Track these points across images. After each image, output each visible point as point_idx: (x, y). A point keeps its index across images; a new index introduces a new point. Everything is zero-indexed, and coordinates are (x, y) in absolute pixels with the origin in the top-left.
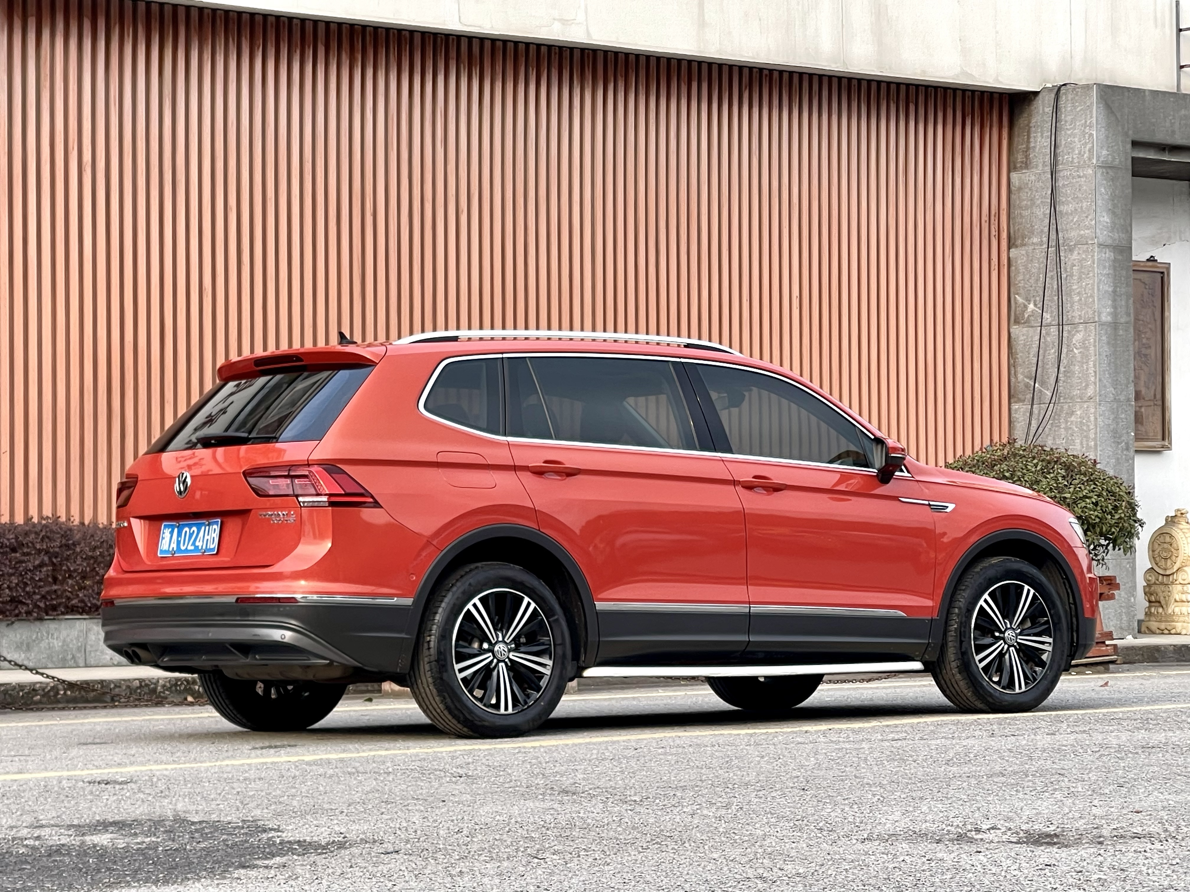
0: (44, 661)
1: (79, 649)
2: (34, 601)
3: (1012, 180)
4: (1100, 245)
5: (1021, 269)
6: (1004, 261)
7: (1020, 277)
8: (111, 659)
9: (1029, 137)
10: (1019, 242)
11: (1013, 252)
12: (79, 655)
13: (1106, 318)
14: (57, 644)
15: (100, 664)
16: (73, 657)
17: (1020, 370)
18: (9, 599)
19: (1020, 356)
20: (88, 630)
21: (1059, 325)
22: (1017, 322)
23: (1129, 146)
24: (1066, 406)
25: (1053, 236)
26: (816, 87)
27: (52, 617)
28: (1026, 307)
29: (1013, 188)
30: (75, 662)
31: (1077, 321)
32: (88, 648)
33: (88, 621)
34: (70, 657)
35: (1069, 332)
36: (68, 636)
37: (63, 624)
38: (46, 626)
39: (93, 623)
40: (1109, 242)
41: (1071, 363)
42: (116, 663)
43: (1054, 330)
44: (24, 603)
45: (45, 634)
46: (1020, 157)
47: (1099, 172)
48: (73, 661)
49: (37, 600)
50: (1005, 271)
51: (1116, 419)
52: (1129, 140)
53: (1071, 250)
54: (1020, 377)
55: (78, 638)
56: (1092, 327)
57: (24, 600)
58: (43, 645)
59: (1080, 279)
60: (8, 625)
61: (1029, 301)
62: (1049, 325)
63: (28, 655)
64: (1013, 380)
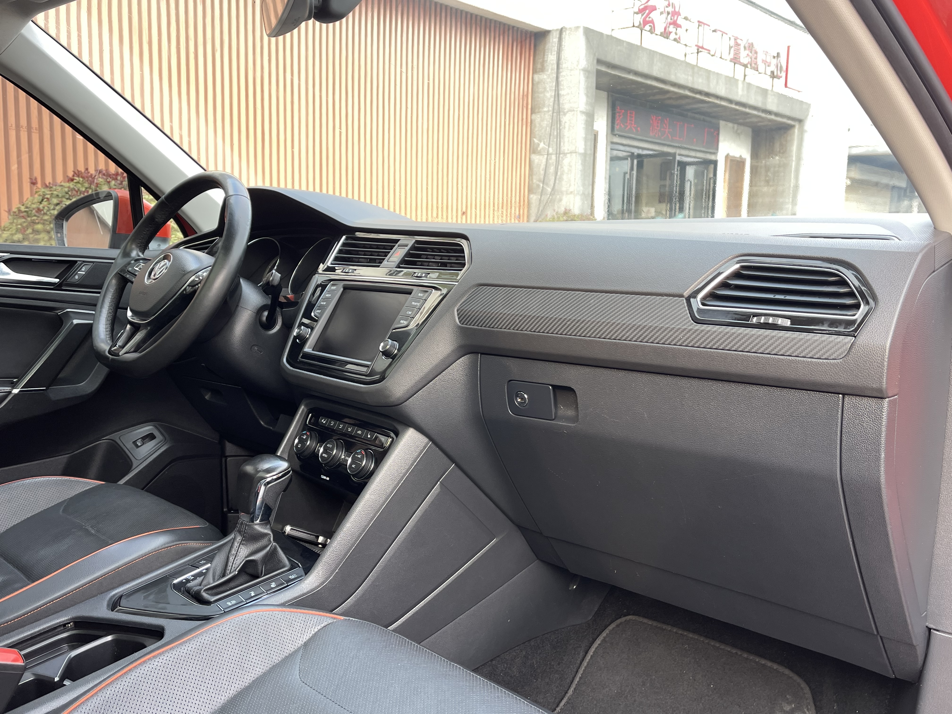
3: (534, 78)
4: (580, 111)
5: (537, 125)
6: (529, 121)
7: (537, 129)
9: (544, 55)
10: (537, 110)
11: (534, 116)
13: (582, 151)
17: (534, 177)
19: (535, 170)
21: (556, 154)
22: (534, 152)
23: (595, 61)
24: (558, 197)
25: (556, 107)
26: (438, 10)
28: (539, 145)
29: (534, 82)
31: (566, 151)
35: (562, 158)
40: (584, 111)
41: (562, 174)
43: (554, 157)
46: (539, 66)
47: (582, 73)
50: (529, 124)
51: (583, 203)
52: (596, 58)
53: (565, 114)
54: (535, 181)
56: (574, 155)
59: (569, 129)
61: (541, 142)
62: (551, 154)
64: (531, 182)
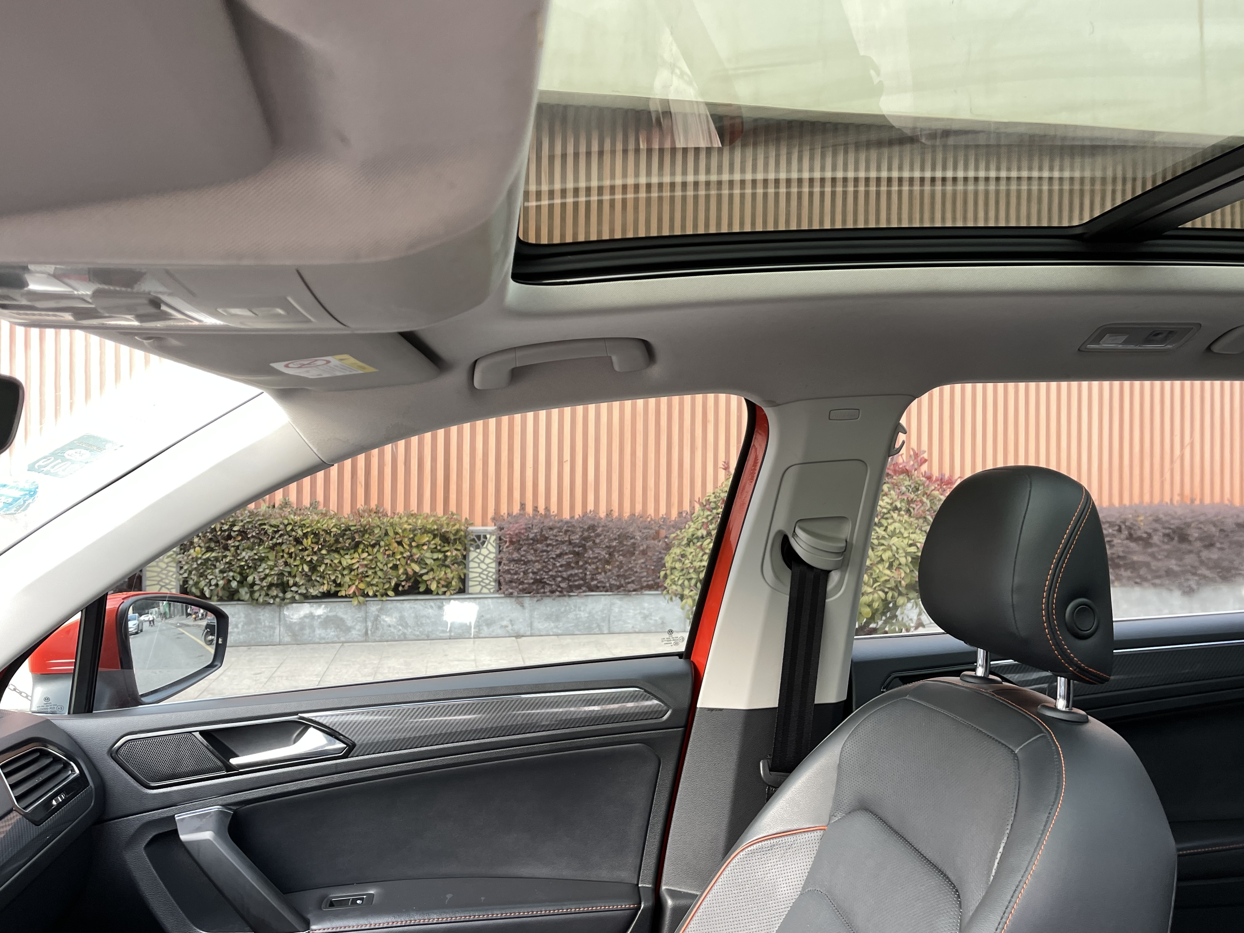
0: (571, 629)
1: (603, 619)
2: (557, 582)
8: (633, 627)
12: (603, 624)
14: (584, 615)
15: (623, 632)
16: (598, 626)
18: (532, 581)
20: (612, 604)
27: (576, 594)
30: (600, 629)
32: (612, 618)
33: (611, 597)
34: (594, 625)
36: (593, 609)
37: (590, 599)
38: (574, 601)
39: (617, 599)
42: (637, 630)
44: (548, 584)
45: (572, 607)
48: (597, 629)
49: (560, 582)
55: (602, 611)
57: (548, 582)
58: (571, 616)
60: (538, 601)
63: (557, 624)
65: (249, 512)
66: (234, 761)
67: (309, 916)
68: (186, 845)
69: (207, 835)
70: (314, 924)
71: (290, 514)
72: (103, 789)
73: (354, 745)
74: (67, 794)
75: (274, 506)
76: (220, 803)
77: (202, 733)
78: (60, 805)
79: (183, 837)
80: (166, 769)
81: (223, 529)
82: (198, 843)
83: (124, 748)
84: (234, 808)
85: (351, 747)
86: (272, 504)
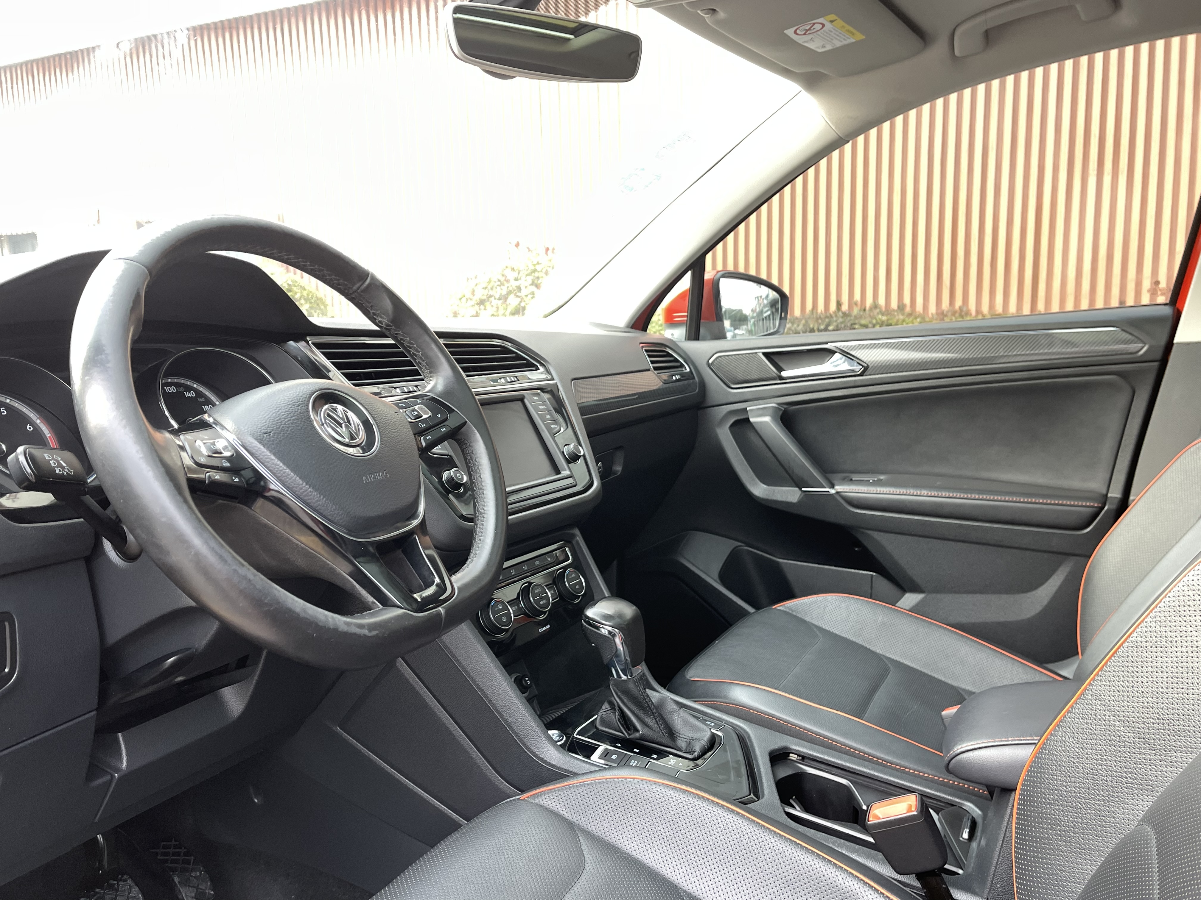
65: (843, 313)
66: (784, 374)
67: (835, 482)
68: (754, 425)
69: (767, 419)
70: (838, 485)
71: (878, 314)
72: (703, 385)
73: (868, 366)
74: (682, 377)
75: (865, 310)
76: (776, 402)
77: (764, 354)
78: (677, 380)
79: (752, 420)
80: (741, 377)
81: (820, 329)
82: (761, 423)
83: (716, 361)
84: (785, 406)
85: (866, 369)
86: (863, 307)
